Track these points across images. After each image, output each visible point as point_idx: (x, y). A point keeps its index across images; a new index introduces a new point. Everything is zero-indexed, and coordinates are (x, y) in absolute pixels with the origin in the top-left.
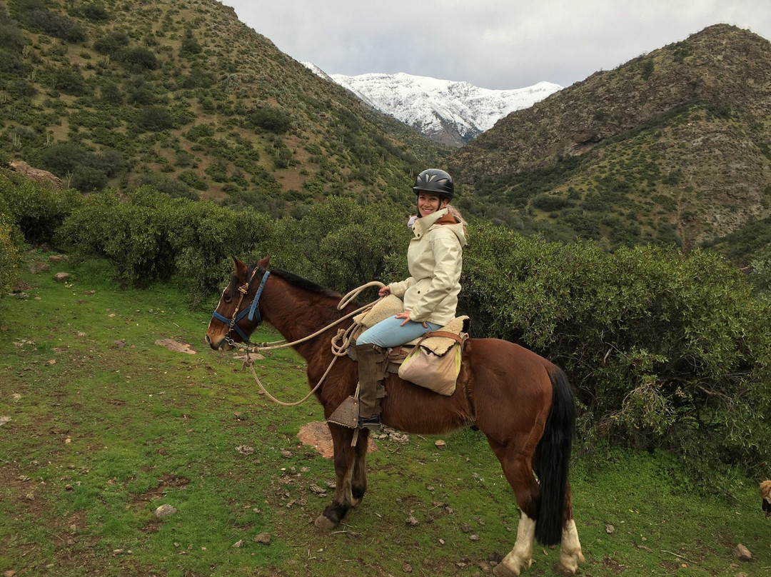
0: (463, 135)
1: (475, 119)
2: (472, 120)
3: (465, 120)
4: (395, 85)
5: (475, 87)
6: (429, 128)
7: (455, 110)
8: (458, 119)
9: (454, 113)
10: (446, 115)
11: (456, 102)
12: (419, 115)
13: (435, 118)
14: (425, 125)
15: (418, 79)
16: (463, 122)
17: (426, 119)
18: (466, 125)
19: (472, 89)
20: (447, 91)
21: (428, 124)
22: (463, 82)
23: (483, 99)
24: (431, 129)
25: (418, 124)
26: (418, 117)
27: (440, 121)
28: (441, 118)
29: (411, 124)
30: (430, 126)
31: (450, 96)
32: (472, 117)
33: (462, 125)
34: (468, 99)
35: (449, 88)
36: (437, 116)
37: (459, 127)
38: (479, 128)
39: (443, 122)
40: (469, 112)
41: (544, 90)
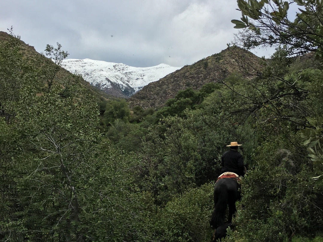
0: (123, 90)
1: (129, 82)
2: (127, 83)
3: (124, 83)
4: (84, 65)
5: (127, 66)
6: (104, 87)
8: (120, 82)
9: (117, 79)
10: (113, 80)
11: (118, 73)
12: (99, 81)
13: (107, 82)
14: (102, 85)
15: (96, 62)
16: (122, 84)
17: (103, 82)
18: (124, 85)
19: (126, 67)
20: (113, 68)
21: (104, 85)
22: (121, 63)
23: (132, 72)
24: (106, 87)
25: (98, 85)
26: (98, 81)
27: (110, 83)
28: (111, 82)
29: (94, 84)
30: (105, 86)
31: (115, 71)
32: (127, 81)
33: (122, 85)
34: (124, 72)
35: (114, 66)
36: (109, 81)
37: (121, 86)
38: (131, 86)
39: (112, 84)
40: (126, 79)
41: (163, 67)
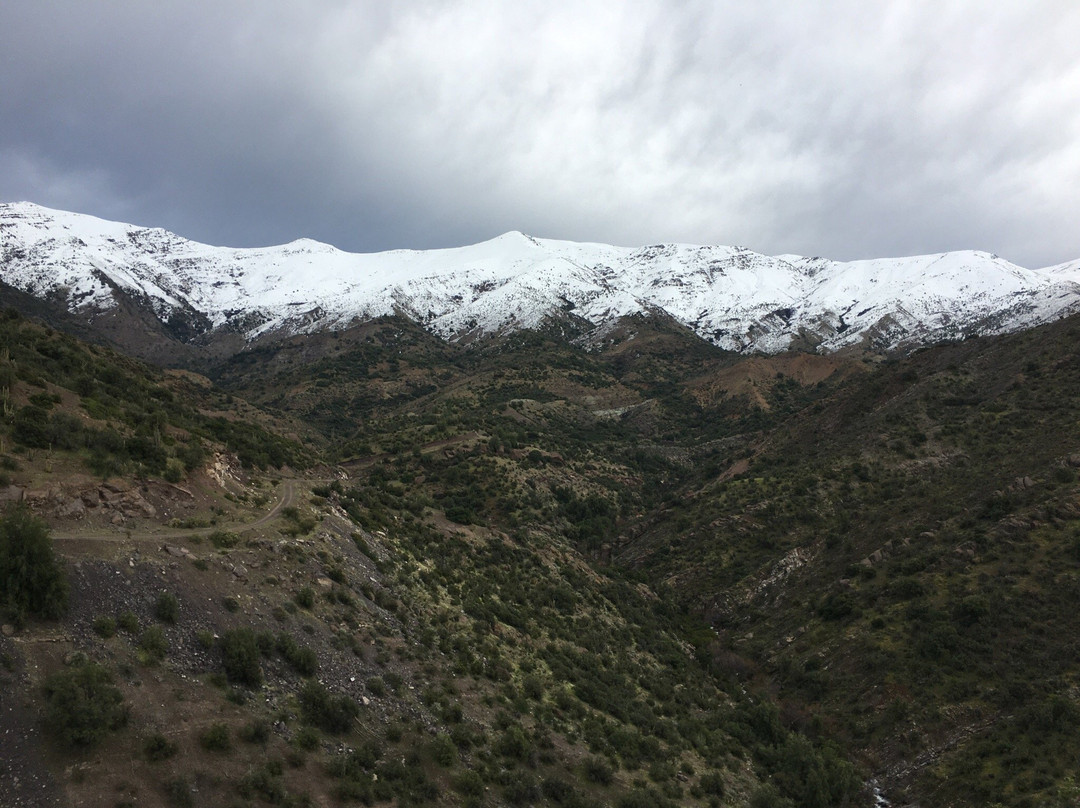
0: (165, 320)
1: (187, 292)
2: (181, 294)
3: (168, 293)
4: (10, 221)
5: (180, 239)
6: (84, 303)
7: (144, 272)
8: (153, 290)
9: (142, 277)
10: (126, 280)
11: (147, 259)
12: (62, 277)
13: (98, 283)
14: (76, 296)
15: (61, 217)
16: (163, 295)
17: (79, 285)
18: (169, 300)
19: (176, 241)
20: (126, 240)
21: (83, 296)
22: (159, 229)
23: (199, 260)
24: (90, 304)
25: (59, 294)
26: (60, 280)
27: (110, 290)
28: (112, 284)
29: (41, 290)
30: (89, 299)
31: (134, 249)
32: (182, 289)
33: (162, 300)
34: (169, 258)
35: (130, 235)
36: (104, 279)
37: (156, 305)
38: (197, 307)
39: (117, 291)
40: (175, 280)
41: (309, 251)
